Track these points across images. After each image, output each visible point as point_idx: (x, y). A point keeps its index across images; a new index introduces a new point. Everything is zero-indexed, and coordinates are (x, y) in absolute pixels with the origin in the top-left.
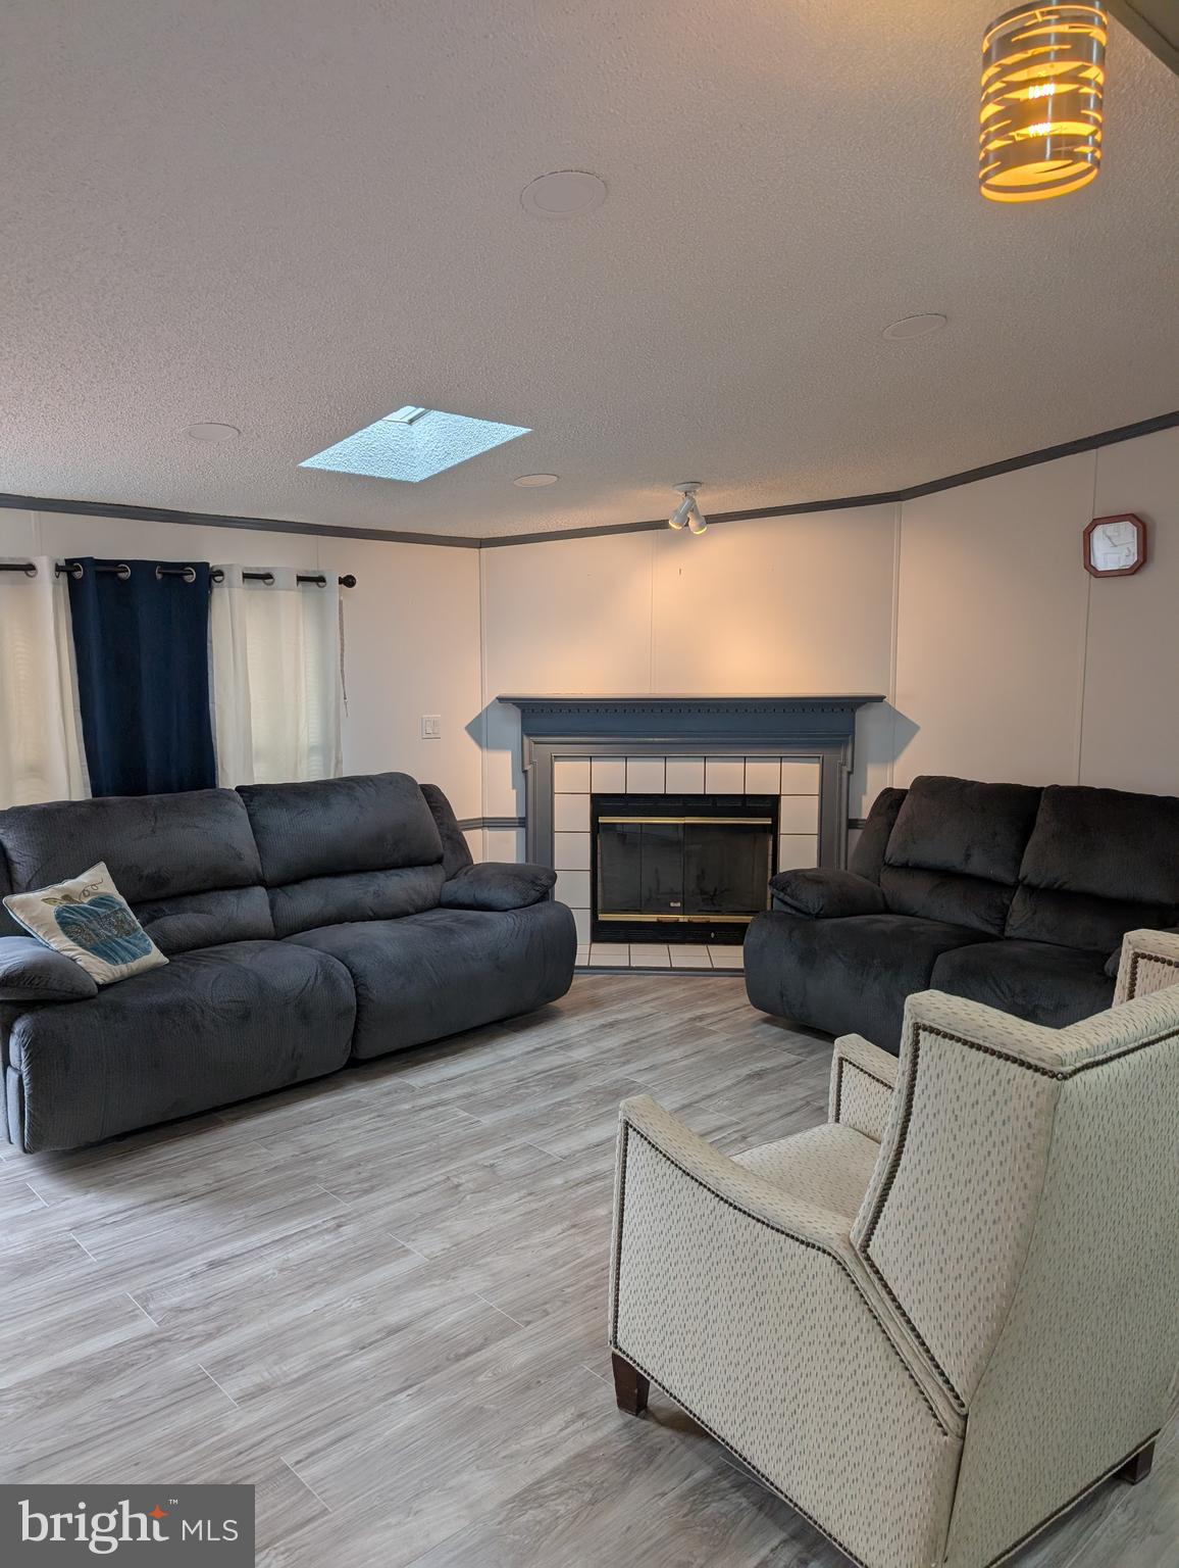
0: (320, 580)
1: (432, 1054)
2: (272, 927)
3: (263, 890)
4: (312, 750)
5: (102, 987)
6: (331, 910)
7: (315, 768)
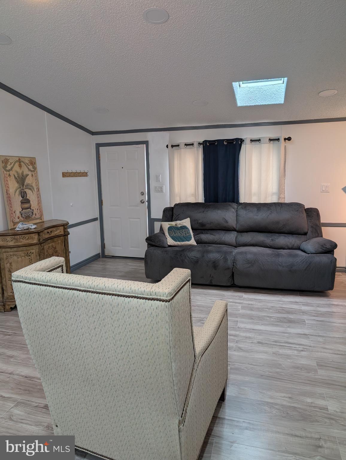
0: (278, 140)
1: (264, 292)
2: (235, 243)
3: (236, 232)
4: (273, 194)
5: (170, 246)
6: (253, 242)
7: (274, 199)
